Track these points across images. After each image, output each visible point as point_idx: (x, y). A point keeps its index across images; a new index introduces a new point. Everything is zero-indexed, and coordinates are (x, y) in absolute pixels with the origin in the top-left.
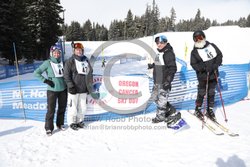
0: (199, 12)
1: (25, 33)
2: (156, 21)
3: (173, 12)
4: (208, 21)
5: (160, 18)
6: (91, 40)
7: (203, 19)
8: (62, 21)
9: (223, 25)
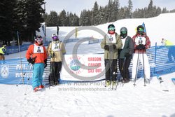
0: (151, 2)
1: (15, 21)
2: (116, 10)
3: (130, 3)
4: (159, 9)
5: (120, 8)
6: (66, 26)
7: (155, 8)
8: (43, 11)
9: (172, 12)
